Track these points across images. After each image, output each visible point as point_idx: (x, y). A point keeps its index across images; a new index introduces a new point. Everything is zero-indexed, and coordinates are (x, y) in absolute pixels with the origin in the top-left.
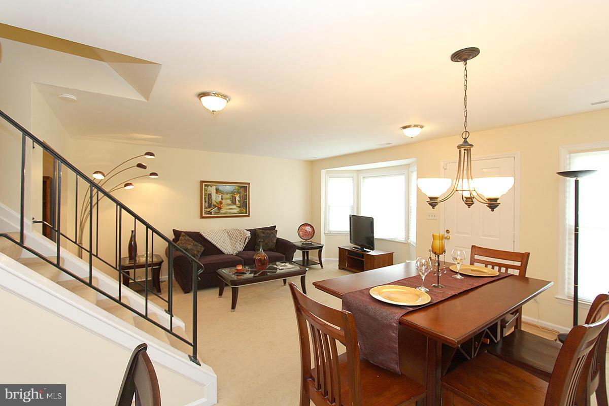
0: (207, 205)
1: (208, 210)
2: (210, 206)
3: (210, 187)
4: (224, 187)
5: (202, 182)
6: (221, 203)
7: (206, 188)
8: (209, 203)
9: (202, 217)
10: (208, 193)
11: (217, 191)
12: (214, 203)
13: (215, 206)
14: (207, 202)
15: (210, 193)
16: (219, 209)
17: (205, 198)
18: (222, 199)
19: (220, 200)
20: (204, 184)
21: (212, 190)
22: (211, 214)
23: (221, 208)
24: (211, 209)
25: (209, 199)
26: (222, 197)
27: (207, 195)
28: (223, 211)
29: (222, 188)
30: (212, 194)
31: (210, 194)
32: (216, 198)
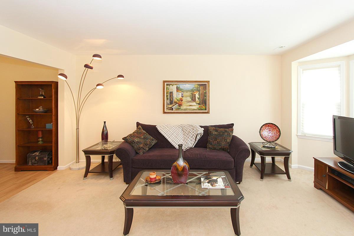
0: (169, 102)
1: (170, 106)
2: (171, 103)
3: (171, 86)
4: (185, 85)
5: (164, 82)
6: (182, 100)
7: (168, 86)
8: (170, 100)
9: (164, 113)
10: (170, 91)
11: (178, 89)
12: (175, 100)
13: (176, 103)
14: (169, 100)
15: (171, 91)
16: (180, 105)
17: (167, 96)
18: (182, 97)
19: (180, 97)
20: (166, 83)
21: (173, 88)
22: (173, 110)
23: (181, 105)
24: (172, 105)
25: (170, 96)
26: (182, 95)
27: (169, 93)
28: (184, 107)
29: (182, 86)
30: (173, 92)
31: (171, 93)
32: (177, 96)
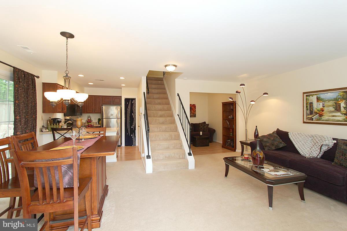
0: (308, 112)
1: (310, 116)
2: (311, 113)
3: (311, 97)
4: (326, 95)
5: (304, 93)
6: (323, 110)
7: (308, 97)
8: (310, 110)
9: (304, 122)
10: (310, 102)
11: (318, 99)
12: (315, 110)
13: (316, 113)
14: (309, 110)
15: (311, 102)
16: (321, 115)
17: (307, 107)
18: (324, 107)
19: (321, 107)
20: (305, 95)
21: (314, 99)
22: (313, 120)
23: (322, 115)
24: (313, 115)
25: (310, 107)
26: (323, 104)
27: (309, 104)
28: (325, 117)
29: (323, 96)
30: (314, 103)
31: (311, 104)
32: (317, 106)
